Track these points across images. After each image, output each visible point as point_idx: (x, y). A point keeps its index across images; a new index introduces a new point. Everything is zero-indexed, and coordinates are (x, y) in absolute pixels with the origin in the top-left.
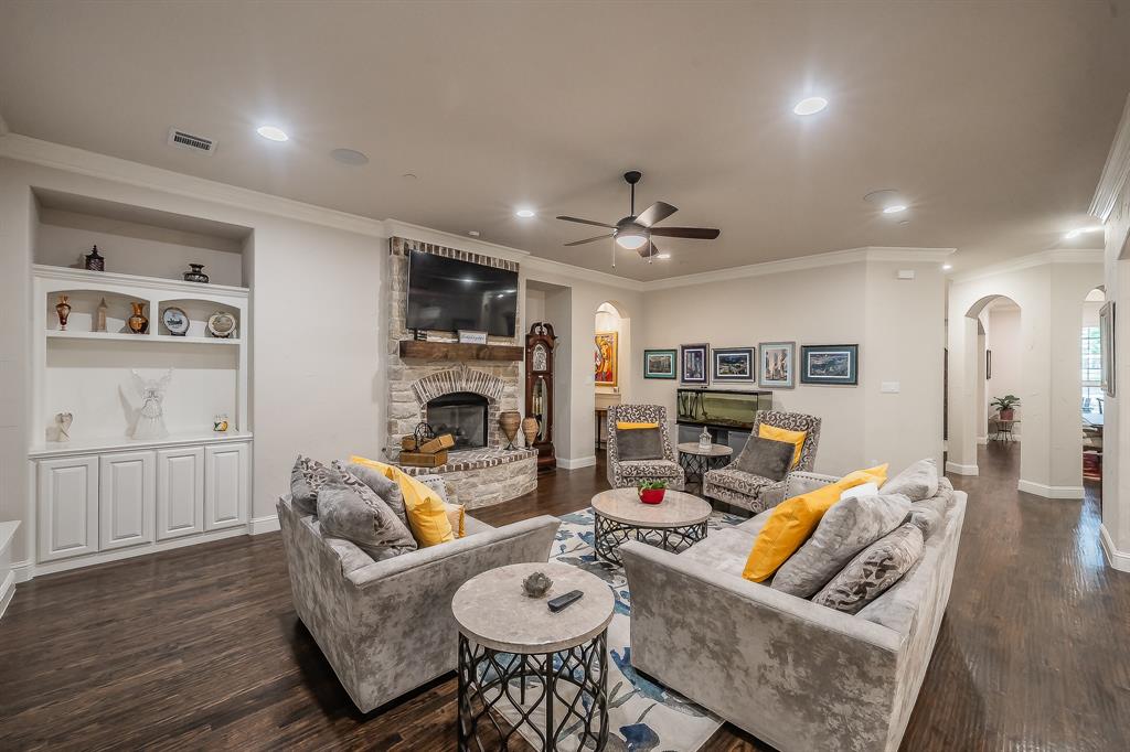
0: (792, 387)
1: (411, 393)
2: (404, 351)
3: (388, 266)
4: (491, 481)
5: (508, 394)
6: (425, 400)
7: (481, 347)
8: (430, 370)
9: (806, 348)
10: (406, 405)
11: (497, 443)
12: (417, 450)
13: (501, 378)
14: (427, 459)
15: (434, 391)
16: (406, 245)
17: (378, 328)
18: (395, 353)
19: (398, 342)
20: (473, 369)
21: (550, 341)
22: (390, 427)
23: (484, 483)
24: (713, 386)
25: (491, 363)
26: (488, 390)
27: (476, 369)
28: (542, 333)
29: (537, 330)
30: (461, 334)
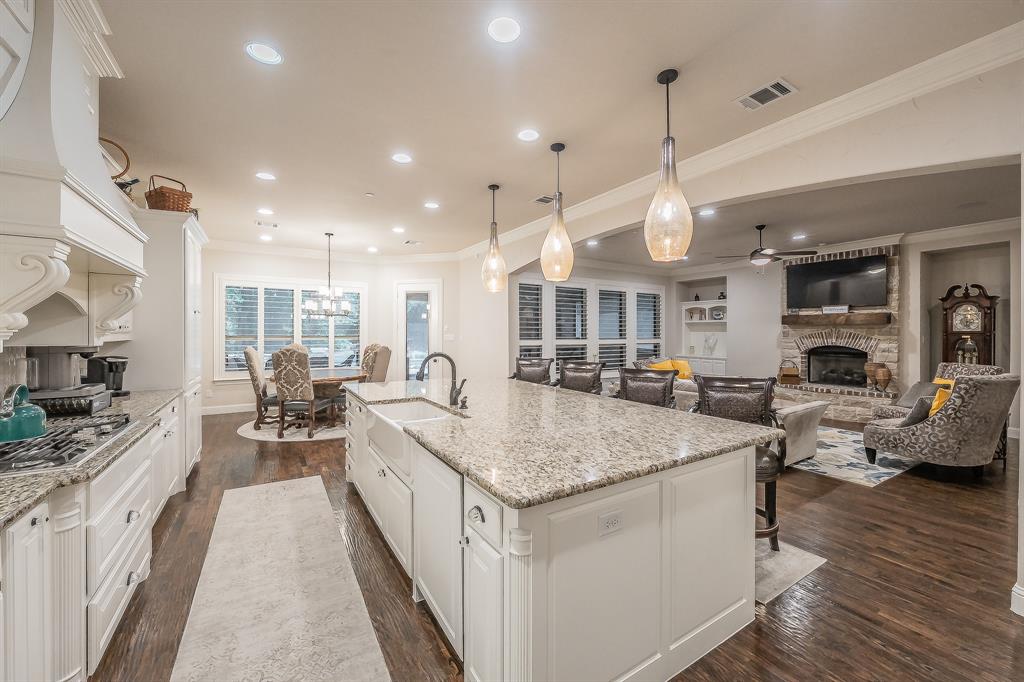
1: (795, 345)
2: (785, 321)
6: (804, 348)
8: (808, 331)
10: (791, 351)
13: (875, 336)
15: (810, 344)
20: (841, 331)
21: (986, 301)
28: (966, 295)
29: (959, 293)
30: (824, 308)
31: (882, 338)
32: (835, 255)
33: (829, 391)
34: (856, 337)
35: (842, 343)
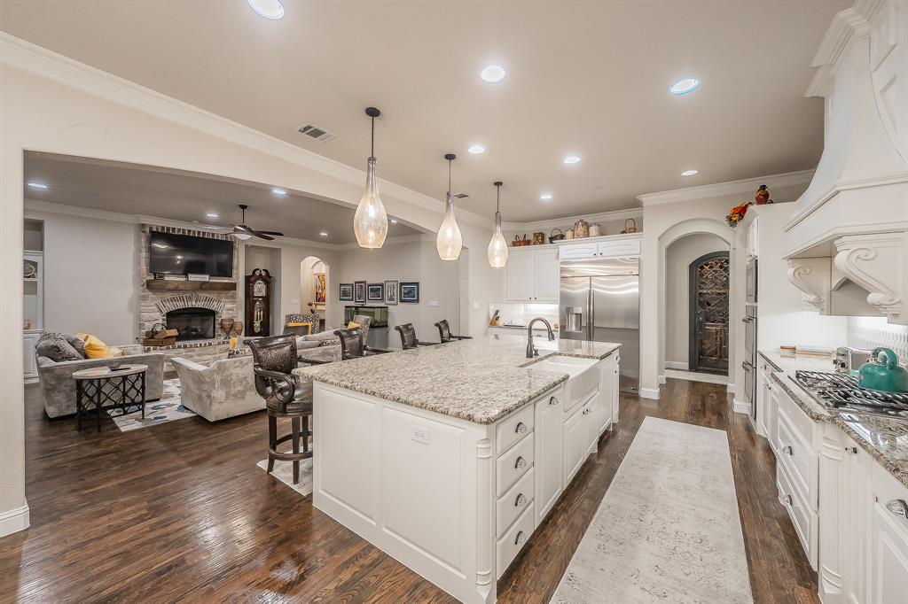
0: (397, 304)
1: (155, 308)
2: (149, 286)
3: (138, 240)
4: (204, 355)
5: (231, 309)
6: (165, 311)
7: (204, 283)
8: (169, 295)
9: (402, 284)
10: (151, 314)
11: (220, 335)
12: (152, 337)
13: (223, 300)
14: (158, 342)
15: (171, 307)
16: (151, 228)
17: (132, 273)
18: (143, 285)
19: (145, 280)
20: (200, 294)
21: (268, 279)
22: (141, 326)
23: (199, 355)
24: (368, 305)
25: (215, 292)
26: (214, 306)
27: (202, 295)
28: (261, 275)
29: (257, 273)
30: (190, 275)
31: (227, 300)
32: (194, 232)
33: (210, 344)
34: (210, 300)
35: (200, 305)
